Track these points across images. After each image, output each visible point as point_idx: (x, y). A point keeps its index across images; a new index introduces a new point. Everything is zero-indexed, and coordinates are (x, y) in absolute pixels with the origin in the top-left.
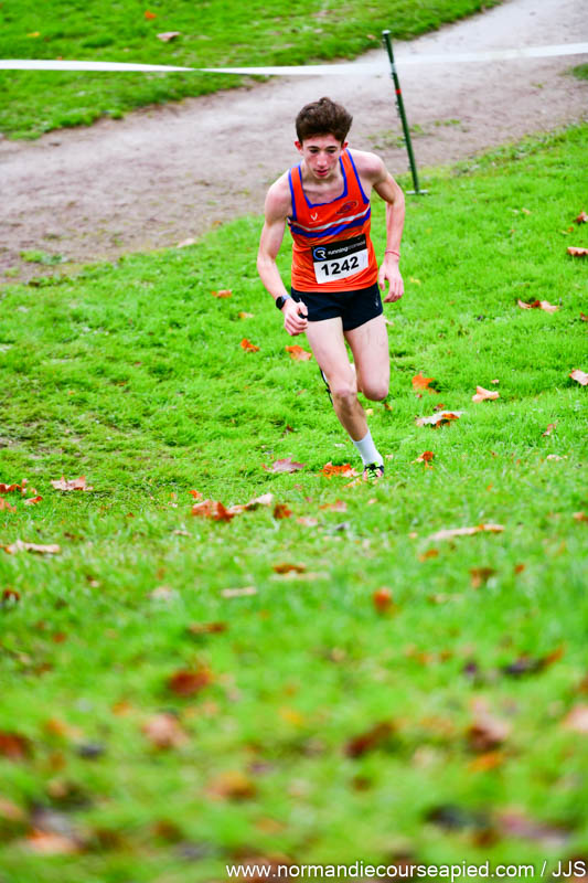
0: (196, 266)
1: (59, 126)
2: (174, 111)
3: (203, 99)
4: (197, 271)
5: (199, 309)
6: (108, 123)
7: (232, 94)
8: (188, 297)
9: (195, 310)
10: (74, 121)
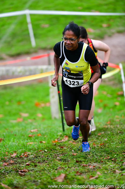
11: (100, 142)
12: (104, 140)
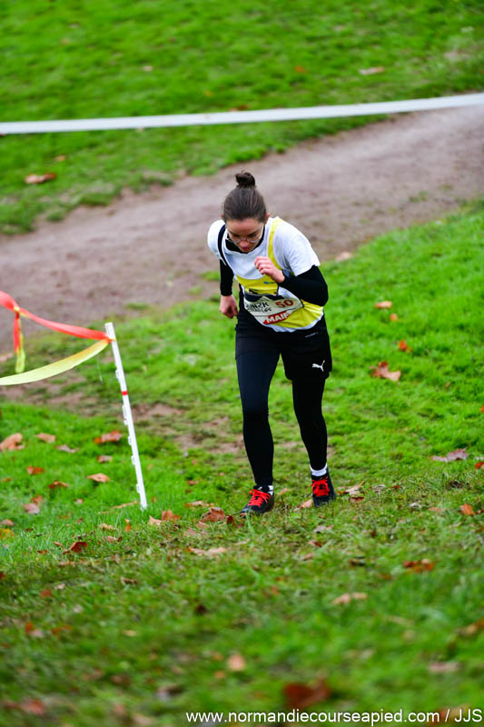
0: (351, 277)
1: (234, 162)
2: (330, 143)
3: (355, 132)
4: (352, 281)
5: (355, 313)
6: (274, 158)
7: (378, 126)
8: (344, 305)
9: (351, 314)
10: (244, 156)
11: (56, 622)
12: (70, 613)
